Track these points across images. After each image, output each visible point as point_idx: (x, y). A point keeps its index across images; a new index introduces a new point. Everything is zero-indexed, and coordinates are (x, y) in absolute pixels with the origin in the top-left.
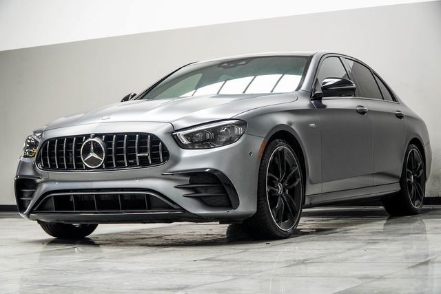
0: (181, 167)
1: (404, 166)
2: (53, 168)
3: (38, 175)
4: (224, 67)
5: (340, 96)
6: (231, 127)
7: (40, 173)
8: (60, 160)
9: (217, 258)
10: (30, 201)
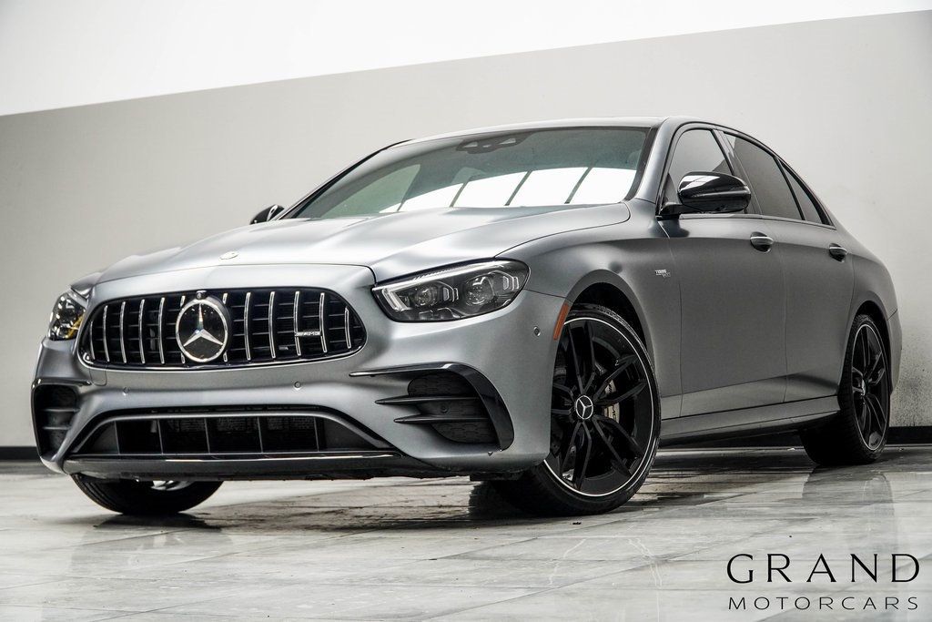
0: (390, 360)
1: (847, 360)
2: (116, 361)
3: (83, 379)
4: (472, 151)
5: (718, 211)
6: (495, 275)
7: (88, 372)
8: (132, 346)
9: (479, 554)
10: (64, 433)
